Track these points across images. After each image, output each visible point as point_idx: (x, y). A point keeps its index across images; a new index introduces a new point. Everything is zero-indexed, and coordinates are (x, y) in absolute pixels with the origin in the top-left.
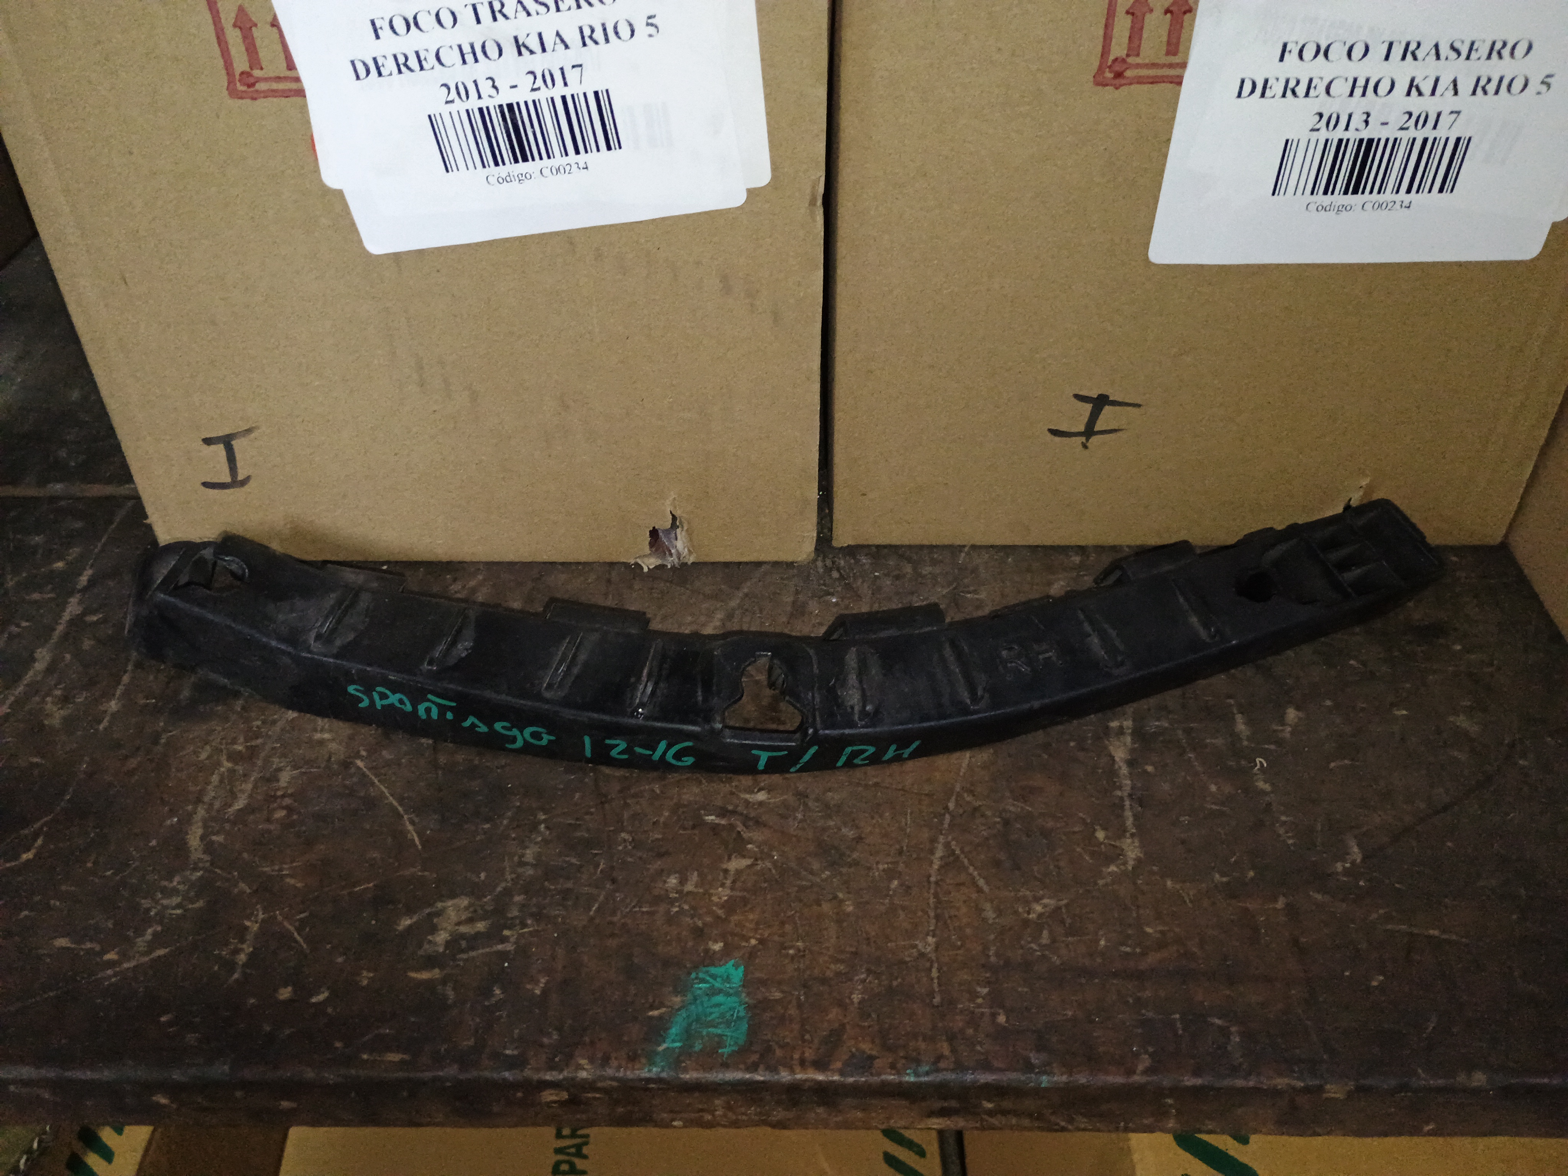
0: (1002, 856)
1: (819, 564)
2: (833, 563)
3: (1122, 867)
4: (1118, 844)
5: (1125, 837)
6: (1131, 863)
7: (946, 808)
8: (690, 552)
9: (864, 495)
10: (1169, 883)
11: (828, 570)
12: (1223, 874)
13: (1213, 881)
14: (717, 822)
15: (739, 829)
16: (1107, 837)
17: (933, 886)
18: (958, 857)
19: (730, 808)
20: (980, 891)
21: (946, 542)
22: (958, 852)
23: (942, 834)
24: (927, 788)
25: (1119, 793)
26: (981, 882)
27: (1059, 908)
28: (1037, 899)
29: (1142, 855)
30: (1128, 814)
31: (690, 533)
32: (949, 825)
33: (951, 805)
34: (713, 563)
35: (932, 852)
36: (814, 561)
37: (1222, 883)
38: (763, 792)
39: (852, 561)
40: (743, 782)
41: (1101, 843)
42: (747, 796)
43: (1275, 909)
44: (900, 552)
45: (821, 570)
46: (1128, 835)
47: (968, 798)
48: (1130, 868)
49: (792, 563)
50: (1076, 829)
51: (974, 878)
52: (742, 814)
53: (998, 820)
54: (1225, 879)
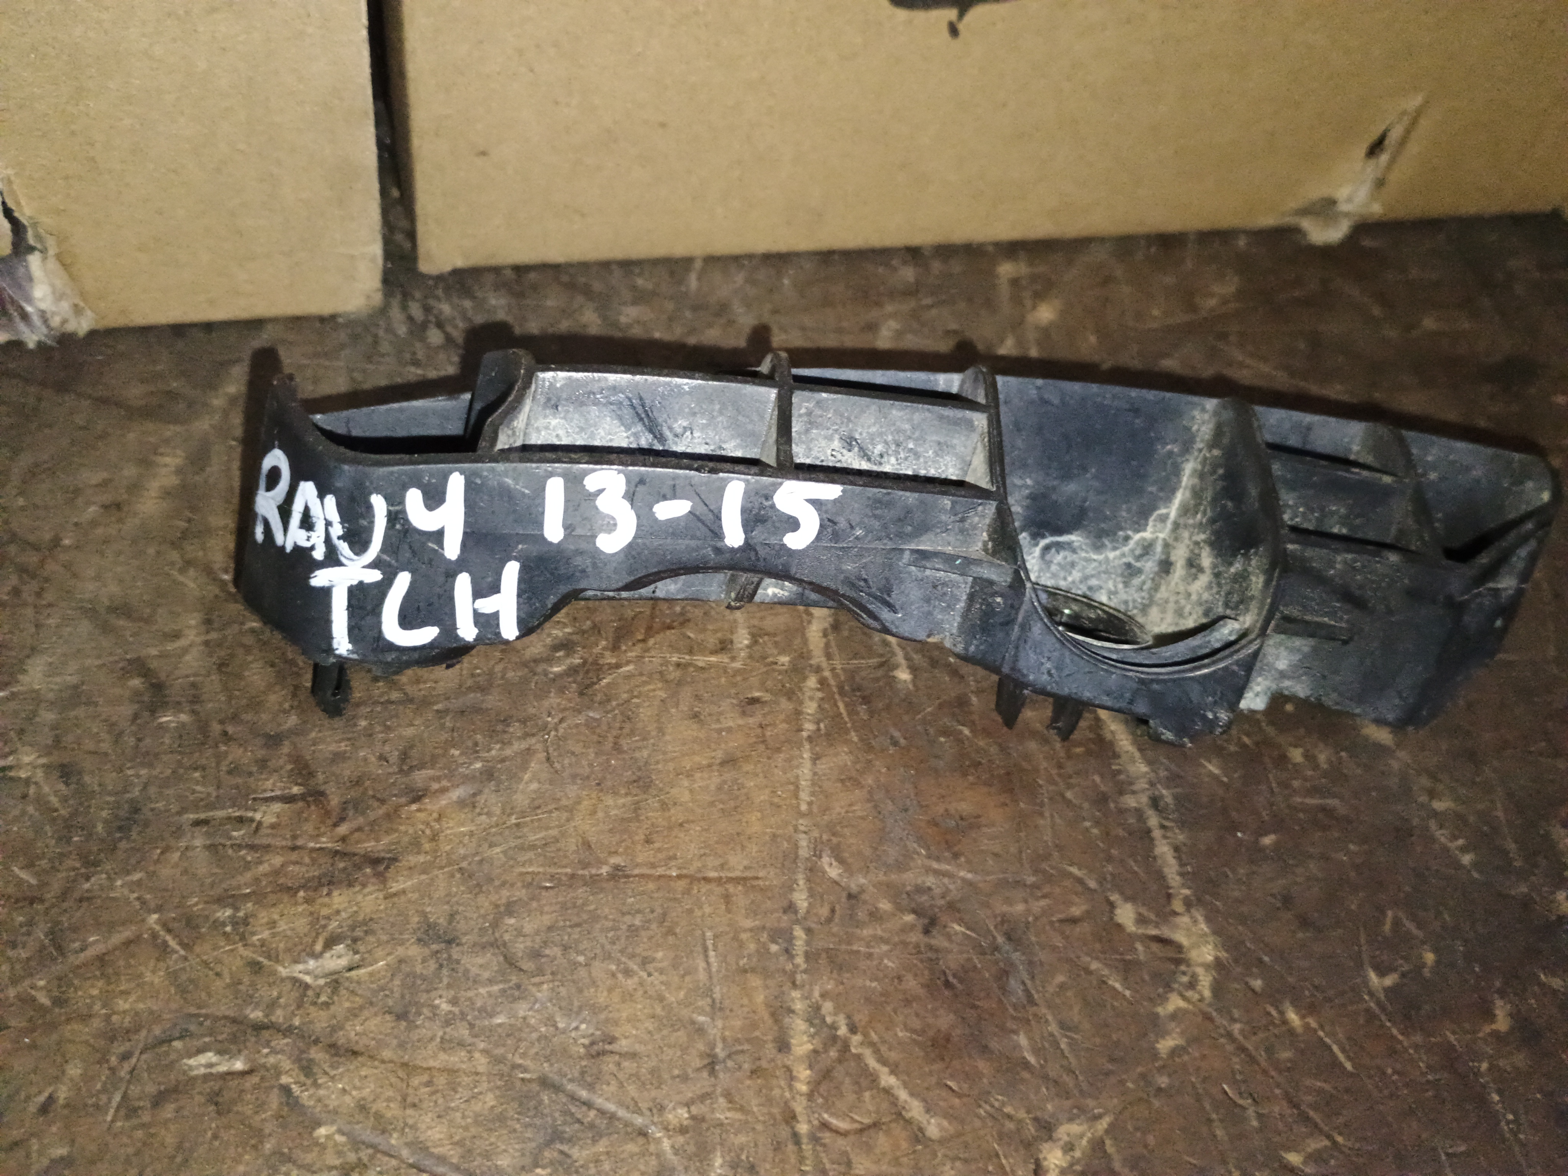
0: (945, 1020)
1: (396, 313)
2: (427, 309)
3: (1189, 994)
4: (1165, 932)
5: (1175, 914)
6: (1205, 981)
7: (790, 908)
8: (77, 310)
9: (484, 153)
10: (1292, 1016)
11: (418, 329)
12: (1382, 972)
13: (1371, 994)
14: (223, 1068)
15: (285, 1080)
16: (1141, 920)
17: (807, 1147)
18: (846, 1047)
19: (256, 1015)
20: (918, 1136)
21: (660, 251)
22: (843, 1031)
23: (794, 985)
24: (737, 863)
25: (1130, 801)
26: (915, 1110)
27: (1098, 1145)
28: (1047, 1129)
29: (1223, 955)
30: (1163, 849)
31: (65, 263)
32: (807, 956)
33: (801, 899)
34: (145, 330)
35: (783, 1046)
36: (384, 310)
37: (1387, 990)
38: (340, 948)
39: (467, 304)
40: (282, 926)
41: (1132, 937)
42: (297, 970)
43: (1495, 1034)
44: (565, 278)
45: (402, 330)
46: (1178, 905)
47: (834, 872)
48: (1207, 993)
49: (333, 317)
50: (1076, 911)
51: (894, 1101)
52: (288, 1031)
53: (910, 918)
54: (1389, 981)
